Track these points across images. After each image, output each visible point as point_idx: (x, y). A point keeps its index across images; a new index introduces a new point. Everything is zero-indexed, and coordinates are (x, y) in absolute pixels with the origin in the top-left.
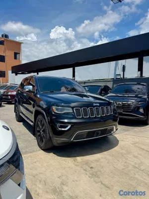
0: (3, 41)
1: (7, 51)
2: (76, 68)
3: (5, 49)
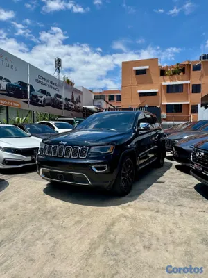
0: (200, 65)
1: (205, 77)
3: (202, 76)
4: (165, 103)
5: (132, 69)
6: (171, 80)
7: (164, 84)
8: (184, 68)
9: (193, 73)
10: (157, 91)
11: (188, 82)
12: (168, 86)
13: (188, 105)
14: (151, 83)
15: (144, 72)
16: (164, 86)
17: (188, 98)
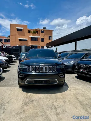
0: (43, 31)
1: (45, 36)
2: (77, 42)
3: (44, 35)
4: (31, 45)
5: (15, 28)
6: (33, 36)
7: (30, 36)
8: (38, 31)
9: (41, 34)
10: (27, 39)
11: (39, 37)
12: (32, 38)
13: (40, 46)
14: (25, 35)
15: (21, 30)
16: (30, 37)
17: (39, 43)
